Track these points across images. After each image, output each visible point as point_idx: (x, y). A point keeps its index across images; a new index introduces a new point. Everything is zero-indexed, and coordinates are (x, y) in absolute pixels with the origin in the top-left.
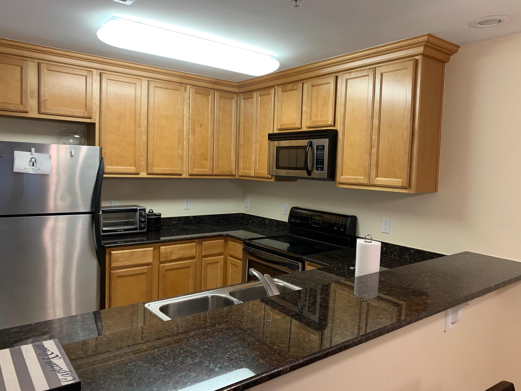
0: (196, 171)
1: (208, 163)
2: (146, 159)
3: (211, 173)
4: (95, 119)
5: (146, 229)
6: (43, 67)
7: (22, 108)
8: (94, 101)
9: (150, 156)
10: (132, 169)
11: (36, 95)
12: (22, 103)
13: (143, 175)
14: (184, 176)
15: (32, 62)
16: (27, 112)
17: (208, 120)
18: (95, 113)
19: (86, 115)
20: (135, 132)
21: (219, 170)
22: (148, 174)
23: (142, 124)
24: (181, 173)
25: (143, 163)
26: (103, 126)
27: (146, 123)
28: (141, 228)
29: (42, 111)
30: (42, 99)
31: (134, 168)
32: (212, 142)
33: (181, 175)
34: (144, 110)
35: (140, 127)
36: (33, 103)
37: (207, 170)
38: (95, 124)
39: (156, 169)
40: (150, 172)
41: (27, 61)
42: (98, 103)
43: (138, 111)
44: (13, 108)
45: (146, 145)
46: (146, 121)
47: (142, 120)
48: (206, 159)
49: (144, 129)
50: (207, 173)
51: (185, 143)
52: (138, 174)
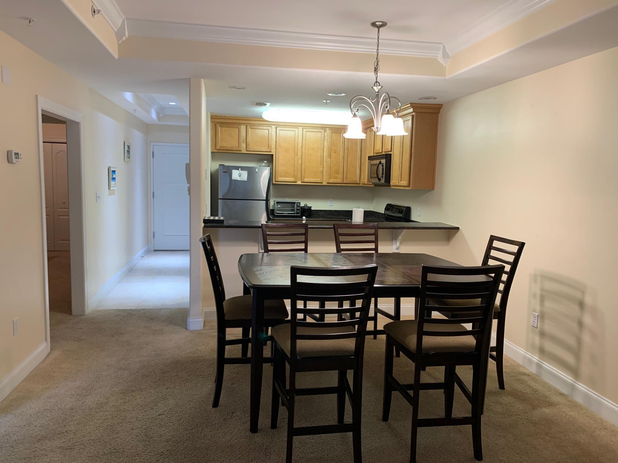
0: (331, 181)
1: (340, 176)
2: (300, 174)
3: (342, 182)
4: (273, 153)
5: (300, 214)
6: (248, 127)
7: (239, 149)
8: (273, 142)
9: (303, 172)
10: (292, 179)
11: (245, 142)
12: (239, 146)
13: (299, 183)
14: (324, 184)
15: (244, 125)
16: (241, 151)
17: (340, 148)
18: (273, 149)
19: (268, 151)
20: (294, 158)
21: (348, 180)
22: (302, 182)
23: (299, 153)
24: (322, 182)
25: (299, 176)
26: (277, 156)
27: (301, 153)
28: (297, 213)
29: (248, 150)
30: (248, 144)
31: (293, 179)
32: (343, 162)
33: (322, 183)
34: (300, 146)
35: (297, 155)
36: (244, 145)
37: (339, 181)
38: (273, 155)
39: (306, 180)
40: (303, 181)
41: (241, 125)
42: (275, 143)
43: (296, 146)
44: (235, 149)
45: (301, 166)
46: (301, 151)
47: (299, 152)
48: (338, 173)
49: (299, 156)
50: (339, 182)
51: (325, 164)
52: (296, 182)
